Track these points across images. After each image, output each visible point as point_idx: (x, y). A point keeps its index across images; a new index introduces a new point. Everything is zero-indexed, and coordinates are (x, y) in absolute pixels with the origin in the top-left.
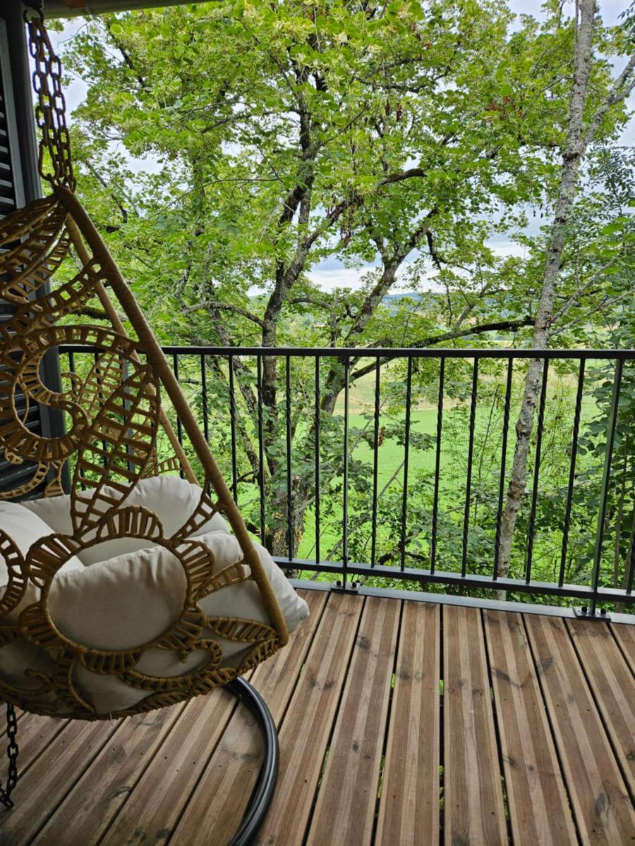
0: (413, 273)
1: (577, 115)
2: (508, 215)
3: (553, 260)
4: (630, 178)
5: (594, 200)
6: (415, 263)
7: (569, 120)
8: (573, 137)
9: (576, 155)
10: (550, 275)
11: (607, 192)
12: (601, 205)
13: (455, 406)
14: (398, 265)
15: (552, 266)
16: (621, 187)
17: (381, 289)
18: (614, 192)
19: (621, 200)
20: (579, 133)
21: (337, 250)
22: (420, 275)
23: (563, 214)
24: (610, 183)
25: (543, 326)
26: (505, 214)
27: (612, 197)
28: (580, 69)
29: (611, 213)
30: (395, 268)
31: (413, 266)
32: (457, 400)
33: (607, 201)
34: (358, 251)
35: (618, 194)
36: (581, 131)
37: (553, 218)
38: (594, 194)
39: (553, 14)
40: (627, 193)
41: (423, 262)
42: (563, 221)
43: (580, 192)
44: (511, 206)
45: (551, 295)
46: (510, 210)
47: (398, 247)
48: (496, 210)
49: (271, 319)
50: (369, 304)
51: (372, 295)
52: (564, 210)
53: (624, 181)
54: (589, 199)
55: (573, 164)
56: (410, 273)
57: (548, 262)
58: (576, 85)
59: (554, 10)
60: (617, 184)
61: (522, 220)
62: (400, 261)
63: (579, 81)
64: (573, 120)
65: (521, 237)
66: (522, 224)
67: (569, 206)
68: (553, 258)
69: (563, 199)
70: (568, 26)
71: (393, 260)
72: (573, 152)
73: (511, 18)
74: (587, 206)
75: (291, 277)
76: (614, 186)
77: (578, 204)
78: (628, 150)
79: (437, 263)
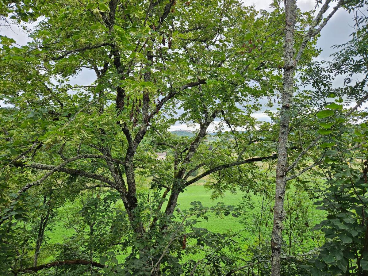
0: (218, 129)
1: (290, 44)
2: (256, 103)
3: (284, 132)
4: (328, 80)
5: (305, 94)
6: (219, 124)
7: (285, 47)
8: (288, 57)
9: (292, 67)
10: (282, 141)
11: (314, 90)
12: (311, 97)
13: (244, 196)
14: (207, 127)
15: (283, 136)
16: (323, 86)
17: (199, 139)
18: (319, 89)
19: (324, 94)
20: (292, 54)
21: (179, 119)
22: (222, 130)
23: (287, 103)
24: (316, 83)
25: (281, 174)
26: (255, 102)
27: (318, 92)
28: (289, 16)
29: (319, 102)
30: (206, 128)
31: (218, 126)
32: (245, 192)
33: (315, 95)
34: (190, 120)
35: (321, 90)
36: (293, 53)
37: (281, 105)
38: (305, 91)
39: (276, 8)
40: (328, 90)
41: (222, 124)
42: (287, 107)
43: (297, 90)
44: (257, 98)
45: (284, 155)
46: (257, 100)
47: (207, 118)
48: (250, 100)
49: (128, 160)
50: (193, 146)
51: (194, 142)
52: (287, 101)
53: (325, 82)
54: (302, 94)
55: (291, 73)
56: (216, 129)
57: (280, 133)
58: (287, 26)
59: (276, 7)
60: (320, 84)
61: (270, 104)
62: (208, 125)
63: (289, 23)
64: (287, 46)
65: (269, 112)
66: (270, 105)
67: (290, 98)
68: (283, 130)
69: (286, 94)
70: (283, 11)
71: (205, 124)
72: (290, 66)
73: (256, 13)
74: (302, 97)
75: (139, 137)
76: (318, 86)
77: (296, 96)
78: (325, 63)
79: (229, 125)
